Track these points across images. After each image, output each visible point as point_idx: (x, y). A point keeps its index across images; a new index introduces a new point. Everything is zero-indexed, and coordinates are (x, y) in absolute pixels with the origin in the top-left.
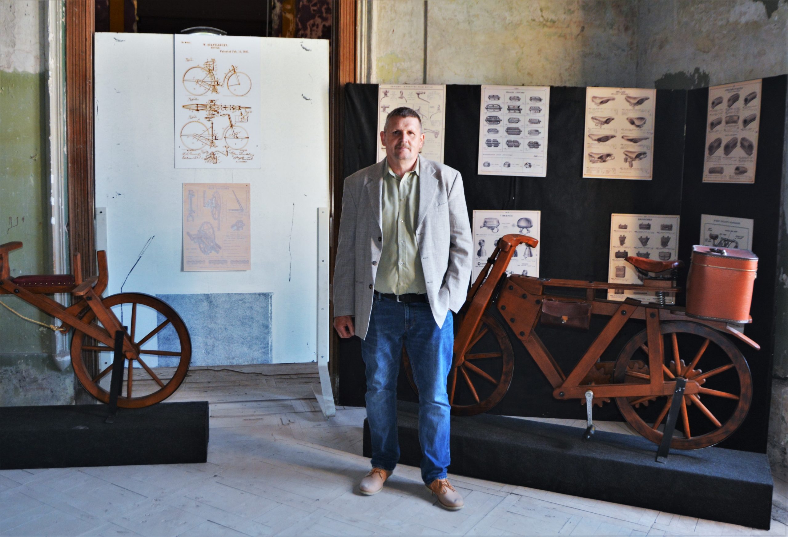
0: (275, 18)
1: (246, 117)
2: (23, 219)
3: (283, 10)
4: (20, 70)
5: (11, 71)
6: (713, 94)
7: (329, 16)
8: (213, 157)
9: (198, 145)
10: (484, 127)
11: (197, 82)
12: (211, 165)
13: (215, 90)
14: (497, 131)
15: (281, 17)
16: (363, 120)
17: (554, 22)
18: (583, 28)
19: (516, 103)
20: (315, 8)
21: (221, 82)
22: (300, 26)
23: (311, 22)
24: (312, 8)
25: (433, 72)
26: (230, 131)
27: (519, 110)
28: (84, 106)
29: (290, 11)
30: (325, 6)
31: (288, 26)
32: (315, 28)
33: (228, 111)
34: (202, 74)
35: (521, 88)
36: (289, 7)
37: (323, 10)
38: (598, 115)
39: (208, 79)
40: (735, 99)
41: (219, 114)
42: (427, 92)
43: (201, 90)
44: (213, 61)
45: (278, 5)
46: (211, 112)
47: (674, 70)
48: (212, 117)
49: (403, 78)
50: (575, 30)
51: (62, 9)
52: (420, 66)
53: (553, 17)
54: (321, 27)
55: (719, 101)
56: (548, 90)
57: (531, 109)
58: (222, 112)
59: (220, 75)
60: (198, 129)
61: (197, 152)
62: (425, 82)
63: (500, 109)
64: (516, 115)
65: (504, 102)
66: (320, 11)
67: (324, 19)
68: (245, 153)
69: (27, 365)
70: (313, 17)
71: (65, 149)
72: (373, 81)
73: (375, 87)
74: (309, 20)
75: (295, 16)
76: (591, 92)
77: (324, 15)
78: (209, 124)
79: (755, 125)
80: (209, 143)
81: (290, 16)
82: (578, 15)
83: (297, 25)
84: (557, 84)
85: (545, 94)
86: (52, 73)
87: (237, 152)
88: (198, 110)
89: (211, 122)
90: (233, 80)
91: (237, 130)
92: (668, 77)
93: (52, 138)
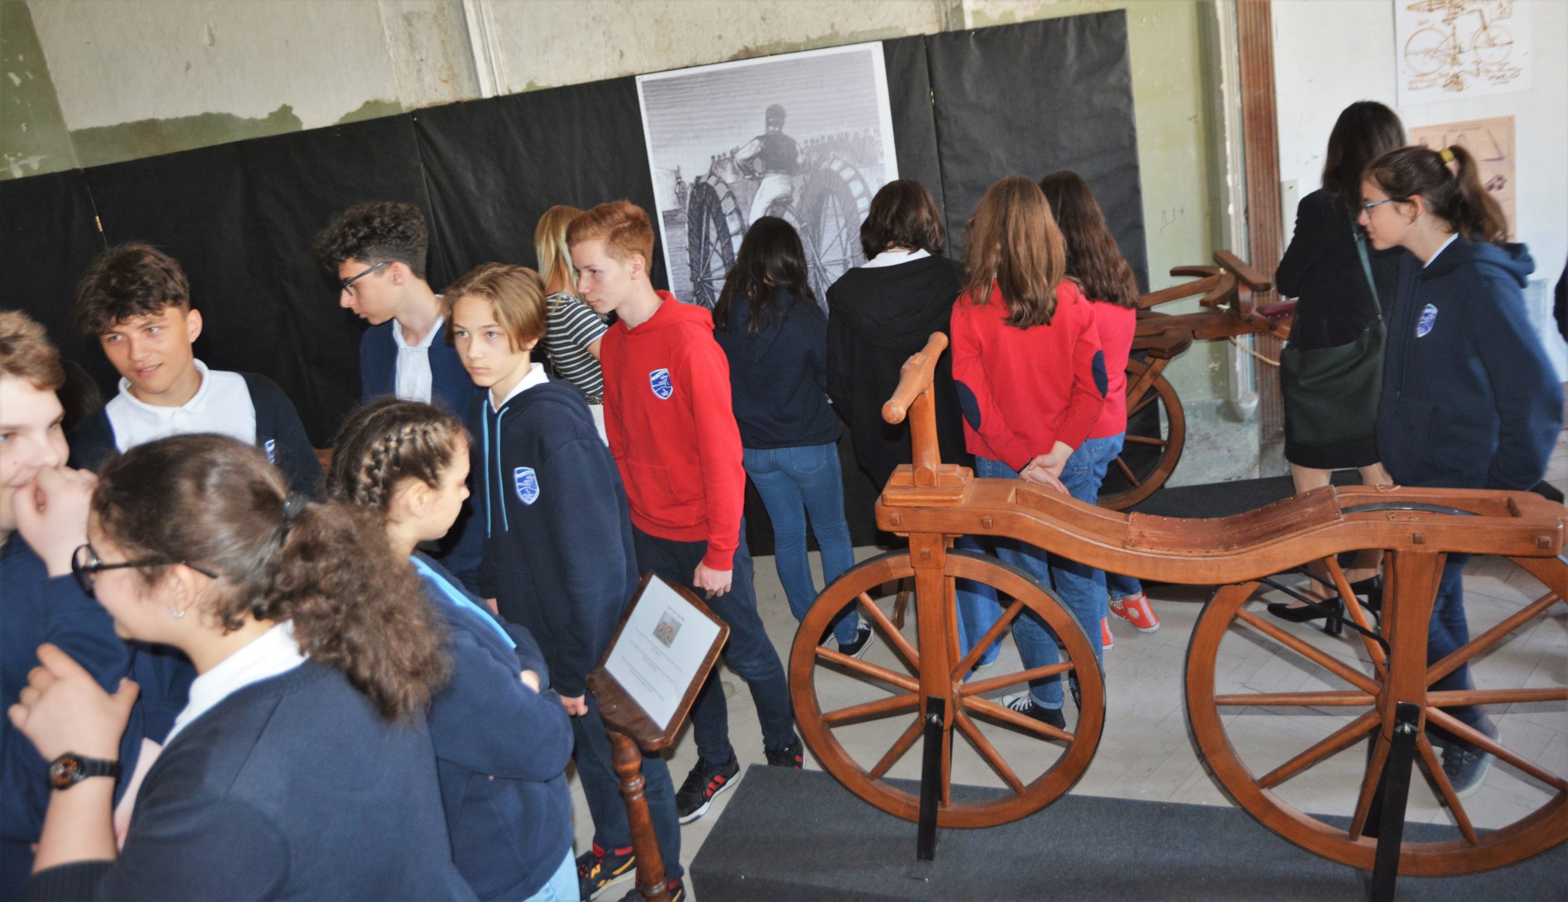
1: (1508, 10)
2: (1182, 211)
8: (1455, 82)
9: (1432, 65)
12: (1452, 95)
26: (1483, 37)
28: (1263, 30)
41: (1465, 12)
46: (1452, 11)
48: (1454, 19)
58: (1469, 7)
60: (1431, 40)
61: (1431, 77)
68: (1507, 67)
69: (1196, 417)
71: (1238, 100)
78: (1448, 30)
80: (1449, 60)
87: (1495, 68)
88: (1431, 10)
89: (1451, 27)
91: (1493, 32)
93: (1224, 86)
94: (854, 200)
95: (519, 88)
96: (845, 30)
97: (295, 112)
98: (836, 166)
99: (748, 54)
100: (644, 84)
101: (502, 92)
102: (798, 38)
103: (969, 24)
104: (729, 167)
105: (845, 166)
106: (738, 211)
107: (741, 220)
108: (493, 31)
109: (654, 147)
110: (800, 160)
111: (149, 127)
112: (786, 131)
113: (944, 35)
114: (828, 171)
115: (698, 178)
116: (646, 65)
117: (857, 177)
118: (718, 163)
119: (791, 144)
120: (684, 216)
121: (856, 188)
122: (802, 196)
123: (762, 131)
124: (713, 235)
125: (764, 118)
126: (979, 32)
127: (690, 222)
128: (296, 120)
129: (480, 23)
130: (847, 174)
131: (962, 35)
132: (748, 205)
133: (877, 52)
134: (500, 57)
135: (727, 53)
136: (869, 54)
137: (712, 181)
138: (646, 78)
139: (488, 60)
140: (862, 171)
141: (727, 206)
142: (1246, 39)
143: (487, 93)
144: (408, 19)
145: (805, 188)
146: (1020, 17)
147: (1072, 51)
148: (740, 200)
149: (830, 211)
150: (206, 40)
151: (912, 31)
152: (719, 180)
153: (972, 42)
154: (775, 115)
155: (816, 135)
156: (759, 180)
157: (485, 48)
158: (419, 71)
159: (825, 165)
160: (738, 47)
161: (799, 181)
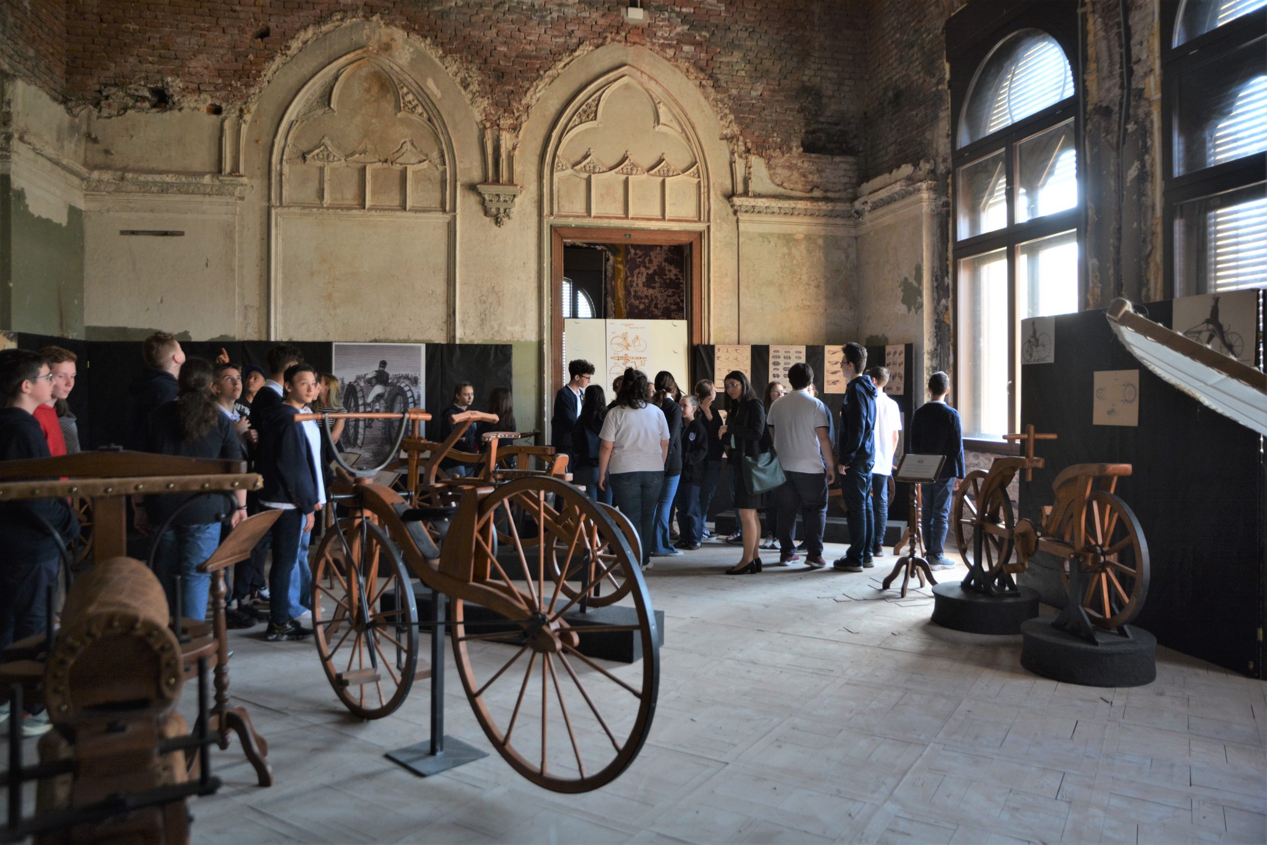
0: (609, 269)
1: (643, 363)
2: (528, 419)
3: (616, 262)
4: (528, 340)
5: (523, 340)
6: (888, 349)
7: (651, 265)
10: (771, 367)
11: (618, 344)
13: (627, 349)
14: (778, 369)
15: (614, 268)
16: (707, 364)
17: (809, 307)
18: (826, 310)
19: (788, 355)
20: (640, 260)
21: (630, 344)
22: (629, 274)
23: (637, 271)
24: (638, 260)
25: (743, 337)
27: (790, 358)
29: (621, 263)
30: (648, 258)
31: (619, 275)
32: (640, 275)
33: (634, 360)
34: (620, 340)
35: (791, 347)
36: (620, 259)
37: (647, 261)
38: (831, 360)
39: (624, 343)
40: (895, 353)
42: (741, 349)
43: (620, 349)
44: (626, 333)
45: (611, 258)
46: (625, 360)
47: (874, 334)
49: (727, 340)
50: (821, 310)
51: (550, 308)
52: (736, 334)
53: (808, 303)
54: (645, 274)
55: (889, 354)
56: (805, 347)
57: (796, 357)
58: (631, 360)
59: (630, 341)
62: (739, 344)
63: (780, 357)
64: (788, 361)
65: (782, 354)
66: (644, 262)
67: (648, 268)
70: (639, 267)
71: (551, 381)
72: (712, 343)
73: (713, 346)
74: (636, 269)
75: (625, 266)
76: (828, 348)
77: (647, 265)
79: (903, 366)
81: (620, 266)
82: (823, 302)
83: (626, 273)
84: (811, 344)
85: (803, 349)
86: (545, 342)
88: (618, 359)
90: (637, 343)
92: (871, 336)
93: (545, 376)
94: (408, 398)
95: (285, 339)
96: (412, 339)
97: (190, 334)
98: (403, 385)
99: (376, 341)
100: (336, 345)
101: (278, 339)
102: (395, 338)
103: (458, 342)
104: (363, 380)
105: (407, 385)
106: (363, 397)
107: (364, 400)
108: (279, 317)
109: (336, 369)
110: (390, 381)
111: (124, 330)
112: (386, 370)
113: (448, 345)
114: (399, 386)
115: (350, 383)
116: (337, 339)
117: (410, 390)
118: (359, 378)
119: (388, 375)
120: (343, 396)
121: (409, 394)
122: (389, 395)
123: (377, 368)
124: (353, 404)
125: (378, 364)
126: (460, 345)
127: (345, 398)
128: (190, 337)
129: (276, 314)
130: (406, 389)
131: (455, 345)
132: (368, 395)
133: (423, 347)
134: (280, 327)
135: (368, 339)
136: (420, 347)
137: (355, 384)
138: (337, 343)
139: (276, 328)
140: (413, 388)
141: (360, 394)
142: (554, 361)
143: (273, 339)
144: (246, 308)
145: (390, 392)
146: (476, 342)
147: (492, 356)
148: (365, 393)
149: (398, 401)
150: (159, 301)
151: (437, 342)
152: (358, 385)
153: (457, 348)
154: (383, 364)
155: (397, 373)
156: (373, 386)
157: (276, 323)
158: (246, 327)
159: (399, 384)
160: (373, 338)
161: (388, 389)
